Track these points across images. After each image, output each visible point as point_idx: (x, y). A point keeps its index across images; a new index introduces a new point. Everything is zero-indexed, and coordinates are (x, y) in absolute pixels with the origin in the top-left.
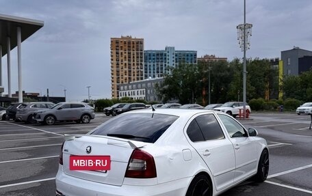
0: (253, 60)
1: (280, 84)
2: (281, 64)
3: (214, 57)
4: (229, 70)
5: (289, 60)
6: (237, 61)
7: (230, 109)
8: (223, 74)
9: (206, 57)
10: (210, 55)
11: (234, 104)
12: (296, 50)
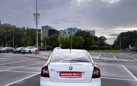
0: (31, 28)
1: (42, 39)
2: (42, 31)
3: (10, 25)
4: (21, 32)
5: (45, 30)
6: (24, 28)
7: (30, 49)
8: (19, 33)
9: (6, 24)
10: (8, 24)
11: (31, 48)
12: (47, 26)
